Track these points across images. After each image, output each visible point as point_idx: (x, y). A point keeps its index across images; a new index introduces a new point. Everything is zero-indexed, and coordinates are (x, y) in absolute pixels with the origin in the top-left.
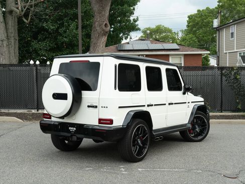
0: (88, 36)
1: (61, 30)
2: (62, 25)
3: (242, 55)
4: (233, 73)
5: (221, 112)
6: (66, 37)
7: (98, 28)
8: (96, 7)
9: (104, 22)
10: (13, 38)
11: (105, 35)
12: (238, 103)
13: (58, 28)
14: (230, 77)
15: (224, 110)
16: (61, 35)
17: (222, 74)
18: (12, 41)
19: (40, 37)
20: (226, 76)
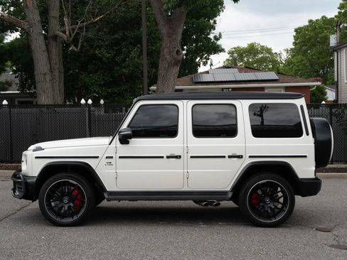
0: (155, 65)
1: (118, 59)
2: (119, 52)
6: (125, 68)
7: (168, 57)
8: (164, 30)
9: (175, 48)
10: (57, 70)
11: (177, 65)
13: (115, 55)
14: (342, 117)
16: (118, 64)
17: (331, 114)
18: (57, 74)
19: (90, 67)
20: (336, 116)
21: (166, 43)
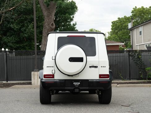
0: (41, 33)
1: (22, 29)
2: (23, 26)
3: (148, 46)
4: (136, 54)
5: (130, 80)
6: (26, 34)
7: (47, 27)
8: (45, 13)
9: (51, 22)
11: (52, 31)
12: (141, 74)
13: (21, 28)
14: (134, 57)
15: (131, 79)
16: (22, 32)
17: (129, 55)
19: (8, 34)
20: (132, 56)
21: (46, 20)
